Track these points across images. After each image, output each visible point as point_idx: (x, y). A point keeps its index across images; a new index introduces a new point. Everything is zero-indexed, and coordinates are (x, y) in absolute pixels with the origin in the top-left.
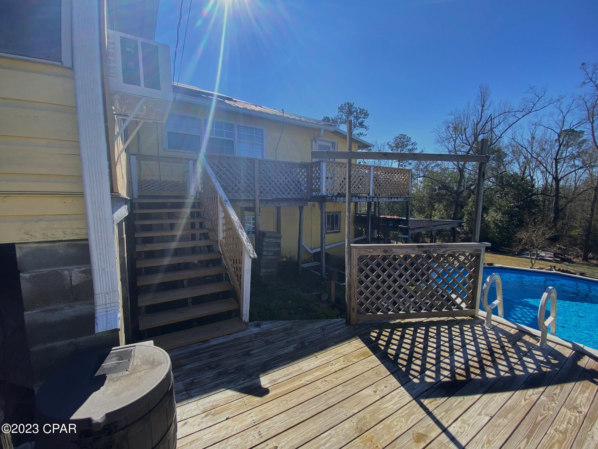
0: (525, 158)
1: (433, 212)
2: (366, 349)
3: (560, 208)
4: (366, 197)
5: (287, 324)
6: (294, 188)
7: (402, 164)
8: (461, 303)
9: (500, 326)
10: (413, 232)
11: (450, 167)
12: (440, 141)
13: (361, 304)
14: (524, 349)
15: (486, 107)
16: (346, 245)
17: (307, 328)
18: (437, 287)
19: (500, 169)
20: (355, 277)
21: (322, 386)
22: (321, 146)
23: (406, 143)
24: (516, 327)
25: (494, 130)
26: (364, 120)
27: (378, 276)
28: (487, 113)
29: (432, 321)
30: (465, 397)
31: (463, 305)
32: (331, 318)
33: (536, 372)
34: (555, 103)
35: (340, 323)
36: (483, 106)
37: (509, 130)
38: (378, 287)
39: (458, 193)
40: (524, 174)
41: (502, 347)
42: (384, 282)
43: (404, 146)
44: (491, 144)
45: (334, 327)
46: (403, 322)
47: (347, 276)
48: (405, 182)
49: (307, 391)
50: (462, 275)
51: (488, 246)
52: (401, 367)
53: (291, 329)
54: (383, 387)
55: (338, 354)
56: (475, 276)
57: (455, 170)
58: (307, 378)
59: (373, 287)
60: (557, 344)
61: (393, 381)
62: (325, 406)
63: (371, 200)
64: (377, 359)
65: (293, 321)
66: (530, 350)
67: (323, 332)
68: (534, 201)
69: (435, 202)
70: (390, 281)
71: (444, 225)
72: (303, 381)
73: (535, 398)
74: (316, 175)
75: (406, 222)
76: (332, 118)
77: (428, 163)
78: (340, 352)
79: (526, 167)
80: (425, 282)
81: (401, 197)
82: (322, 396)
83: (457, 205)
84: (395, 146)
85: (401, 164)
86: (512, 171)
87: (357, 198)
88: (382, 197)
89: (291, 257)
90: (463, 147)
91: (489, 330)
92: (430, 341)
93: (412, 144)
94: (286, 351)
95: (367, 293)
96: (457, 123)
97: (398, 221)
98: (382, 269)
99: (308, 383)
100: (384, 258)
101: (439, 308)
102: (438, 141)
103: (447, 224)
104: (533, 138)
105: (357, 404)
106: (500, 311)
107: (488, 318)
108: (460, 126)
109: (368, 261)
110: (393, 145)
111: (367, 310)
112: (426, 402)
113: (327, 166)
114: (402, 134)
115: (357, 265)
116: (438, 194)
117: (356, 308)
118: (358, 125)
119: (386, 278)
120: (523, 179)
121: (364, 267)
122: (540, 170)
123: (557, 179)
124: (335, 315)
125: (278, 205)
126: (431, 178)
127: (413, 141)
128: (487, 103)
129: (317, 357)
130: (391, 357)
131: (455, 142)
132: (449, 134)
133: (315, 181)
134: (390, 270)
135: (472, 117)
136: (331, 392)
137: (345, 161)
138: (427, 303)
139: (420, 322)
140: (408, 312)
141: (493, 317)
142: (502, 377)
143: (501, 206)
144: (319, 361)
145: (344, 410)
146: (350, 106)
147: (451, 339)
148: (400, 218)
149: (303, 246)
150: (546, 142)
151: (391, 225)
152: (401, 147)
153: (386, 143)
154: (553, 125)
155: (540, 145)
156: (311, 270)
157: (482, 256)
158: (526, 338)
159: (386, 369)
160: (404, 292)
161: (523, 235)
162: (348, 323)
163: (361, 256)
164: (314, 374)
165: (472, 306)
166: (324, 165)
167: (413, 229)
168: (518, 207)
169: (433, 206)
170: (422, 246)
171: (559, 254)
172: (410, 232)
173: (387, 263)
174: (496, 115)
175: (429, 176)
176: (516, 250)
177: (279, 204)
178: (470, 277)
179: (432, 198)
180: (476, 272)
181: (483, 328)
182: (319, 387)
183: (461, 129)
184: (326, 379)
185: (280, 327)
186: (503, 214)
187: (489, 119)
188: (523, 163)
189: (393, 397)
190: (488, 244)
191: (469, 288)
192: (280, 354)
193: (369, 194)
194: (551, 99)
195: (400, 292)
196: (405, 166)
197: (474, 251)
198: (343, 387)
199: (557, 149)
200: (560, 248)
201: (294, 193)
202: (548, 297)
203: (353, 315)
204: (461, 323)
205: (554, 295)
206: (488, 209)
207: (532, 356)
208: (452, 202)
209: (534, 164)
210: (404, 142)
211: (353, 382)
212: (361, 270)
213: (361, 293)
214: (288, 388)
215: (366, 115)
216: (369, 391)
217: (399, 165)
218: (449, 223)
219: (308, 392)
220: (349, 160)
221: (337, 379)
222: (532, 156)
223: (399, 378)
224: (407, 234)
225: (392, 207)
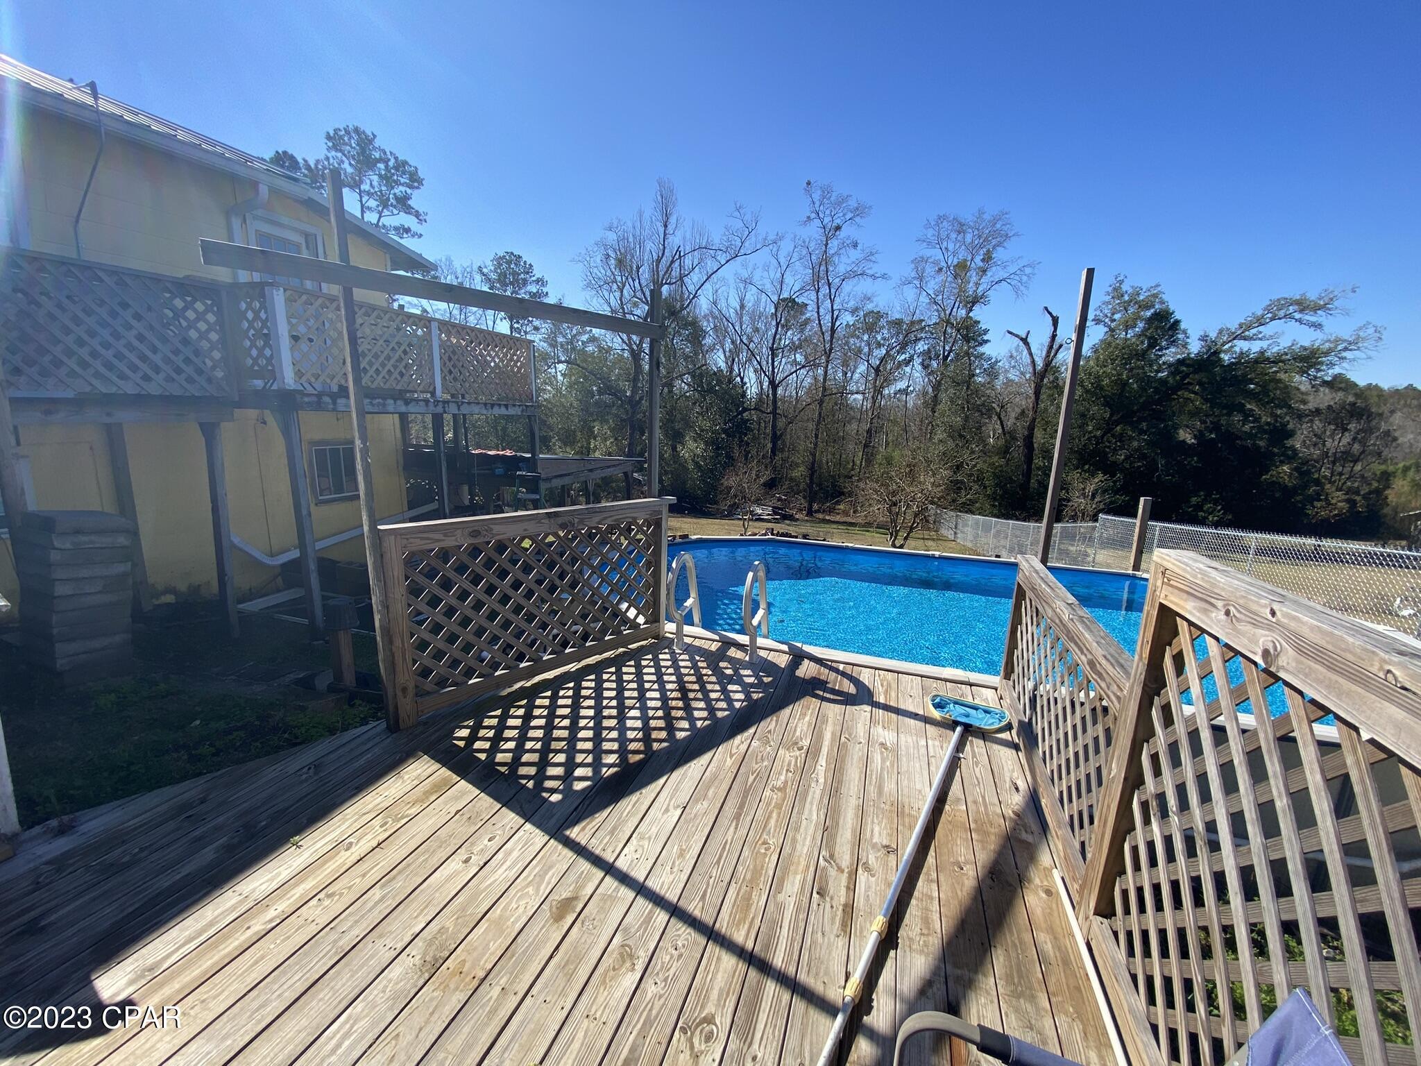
0: (733, 342)
1: (592, 441)
2: (445, 772)
3: (778, 433)
4: (426, 401)
5: (189, 790)
6: (167, 361)
7: (519, 326)
8: (636, 616)
9: (697, 643)
10: (548, 485)
11: (616, 346)
12: (594, 285)
13: (425, 672)
14: (729, 672)
15: (670, 229)
16: (366, 528)
17: (264, 780)
18: (593, 595)
19: (698, 360)
20: (401, 608)
21: (318, 913)
22: (262, 237)
23: (522, 276)
24: (717, 638)
25: (686, 279)
26: (409, 191)
27: (463, 595)
28: (675, 241)
29: (588, 666)
30: (644, 791)
31: (641, 620)
32: (345, 729)
33: (745, 703)
34: (771, 247)
35: (370, 734)
36: (666, 226)
37: (707, 285)
38: (465, 622)
39: (633, 403)
40: (731, 372)
41: (700, 679)
42: (478, 605)
43: (519, 283)
44: (683, 308)
45: (352, 750)
46: (529, 684)
47: (379, 612)
48: (520, 368)
49: (272, 946)
50: (633, 565)
51: (672, 502)
52: (524, 782)
53: (203, 801)
54: (486, 842)
55: (364, 814)
56: (655, 563)
57: (626, 354)
58: (271, 913)
59: (452, 625)
60: (771, 650)
61: (510, 818)
62: (330, 959)
63: (439, 409)
64: (470, 786)
65: (209, 776)
66: (736, 671)
67: (316, 774)
68: (746, 421)
69: (594, 421)
70: (491, 602)
71: (609, 467)
72: (258, 926)
73: (744, 747)
74: (251, 326)
75: (531, 464)
76: (305, 161)
77: (574, 332)
78: (370, 806)
79: (733, 360)
80: (569, 589)
81: (514, 405)
82: (322, 937)
83: (632, 428)
84: (499, 281)
85: (516, 326)
86: (716, 364)
87: (399, 402)
88: (469, 403)
89: (195, 590)
90: (636, 305)
91: (680, 654)
92: (583, 708)
93: (538, 281)
94: (184, 872)
95: (438, 641)
96: (623, 251)
97: (515, 462)
98: (470, 578)
99: (274, 924)
100: (475, 551)
101: (598, 636)
102: (589, 285)
103: (614, 466)
104: (742, 307)
105: (422, 910)
106: (696, 618)
107: (679, 632)
108: (629, 257)
109: (434, 563)
110: (493, 276)
111: (442, 683)
112: (574, 833)
113: (289, 301)
114: (512, 253)
115: (402, 578)
116: (596, 403)
117: (411, 686)
118: (392, 201)
119: (484, 597)
120: (730, 381)
121: (421, 580)
122: (753, 367)
123: (774, 385)
124: (358, 719)
125: (108, 420)
126: (583, 368)
127: (537, 273)
128: (673, 220)
129: (299, 847)
130: (503, 769)
131: (622, 292)
132: (609, 273)
133: (253, 345)
134: (490, 576)
135: (649, 245)
136: (350, 915)
137: (334, 289)
138: (576, 633)
139: (565, 673)
140: (536, 660)
141: (687, 629)
142: (699, 729)
143: (702, 431)
144: (306, 854)
145: (386, 942)
146: (366, 142)
147: (620, 690)
148: (518, 454)
149: (234, 546)
150: (760, 318)
151: (499, 471)
152: (511, 283)
153: (475, 267)
154: (768, 287)
155: (753, 320)
156: (277, 616)
157: (663, 523)
158: (733, 652)
159: (492, 800)
160: (526, 620)
161: (731, 481)
162: (394, 727)
163: (412, 554)
164: (292, 892)
165: (654, 619)
166: (279, 298)
167: (548, 480)
168: (725, 431)
169: (591, 429)
170: (556, 514)
171: (780, 509)
172: (543, 486)
173: (482, 562)
174: (688, 249)
175: (578, 361)
176: (724, 507)
177: (109, 414)
178: (648, 565)
179: (587, 411)
180: (657, 554)
181: (673, 653)
182: (311, 919)
183: (631, 267)
184: (330, 890)
185: (159, 809)
186: (706, 443)
187: (677, 256)
188: (730, 351)
189: (509, 853)
190: (672, 499)
191: (647, 586)
192: (167, 884)
193: (433, 394)
194: (765, 239)
195: (518, 620)
196: (526, 333)
197: (651, 514)
198: (382, 887)
199: (773, 331)
200: (779, 499)
201: (169, 379)
202: (755, 579)
203: (406, 706)
204: (637, 655)
205: (761, 574)
206: (683, 436)
207: (739, 681)
208: (624, 420)
209: (745, 354)
210: (519, 274)
211: (409, 865)
212: (415, 591)
213: (423, 645)
214: (205, 967)
215: (415, 181)
216: (454, 865)
217: (512, 327)
218: (617, 462)
219: (275, 949)
220: (345, 289)
221: (364, 875)
222: (741, 340)
223: (521, 807)
224: (535, 490)
225: (504, 429)
